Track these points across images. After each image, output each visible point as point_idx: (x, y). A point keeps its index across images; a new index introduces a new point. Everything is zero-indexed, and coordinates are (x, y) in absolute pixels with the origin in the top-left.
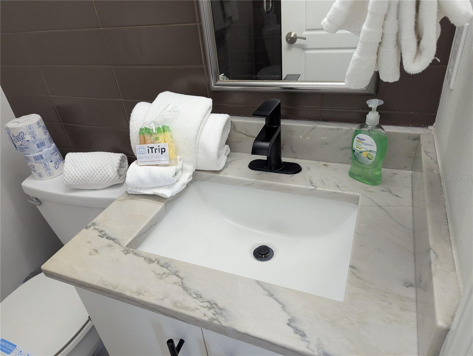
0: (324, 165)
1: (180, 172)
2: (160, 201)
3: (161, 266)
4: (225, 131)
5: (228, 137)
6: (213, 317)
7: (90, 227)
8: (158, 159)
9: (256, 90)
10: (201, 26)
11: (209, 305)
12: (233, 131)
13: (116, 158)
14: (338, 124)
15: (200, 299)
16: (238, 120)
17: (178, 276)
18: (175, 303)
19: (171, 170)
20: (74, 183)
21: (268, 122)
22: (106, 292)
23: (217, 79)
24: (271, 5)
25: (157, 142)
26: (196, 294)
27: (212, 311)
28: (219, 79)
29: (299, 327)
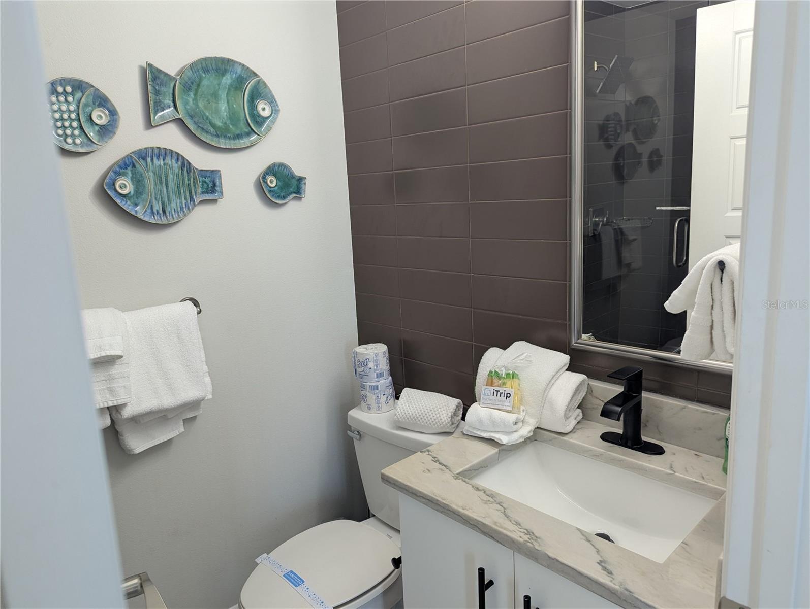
0: (696, 455)
1: (520, 424)
2: (494, 446)
3: (487, 495)
4: (580, 393)
5: (582, 400)
6: (528, 540)
7: (425, 452)
8: (501, 403)
9: (632, 357)
10: (570, 285)
11: (526, 532)
12: (589, 396)
13: (453, 403)
14: (715, 408)
15: (519, 526)
16: (595, 383)
17: (502, 506)
18: (495, 523)
19: (512, 417)
20: (404, 420)
21: (626, 389)
22: (434, 503)
23: (579, 337)
24: (685, 258)
25: (505, 386)
26: (516, 522)
27: (529, 536)
28: (581, 337)
29: (609, 567)
